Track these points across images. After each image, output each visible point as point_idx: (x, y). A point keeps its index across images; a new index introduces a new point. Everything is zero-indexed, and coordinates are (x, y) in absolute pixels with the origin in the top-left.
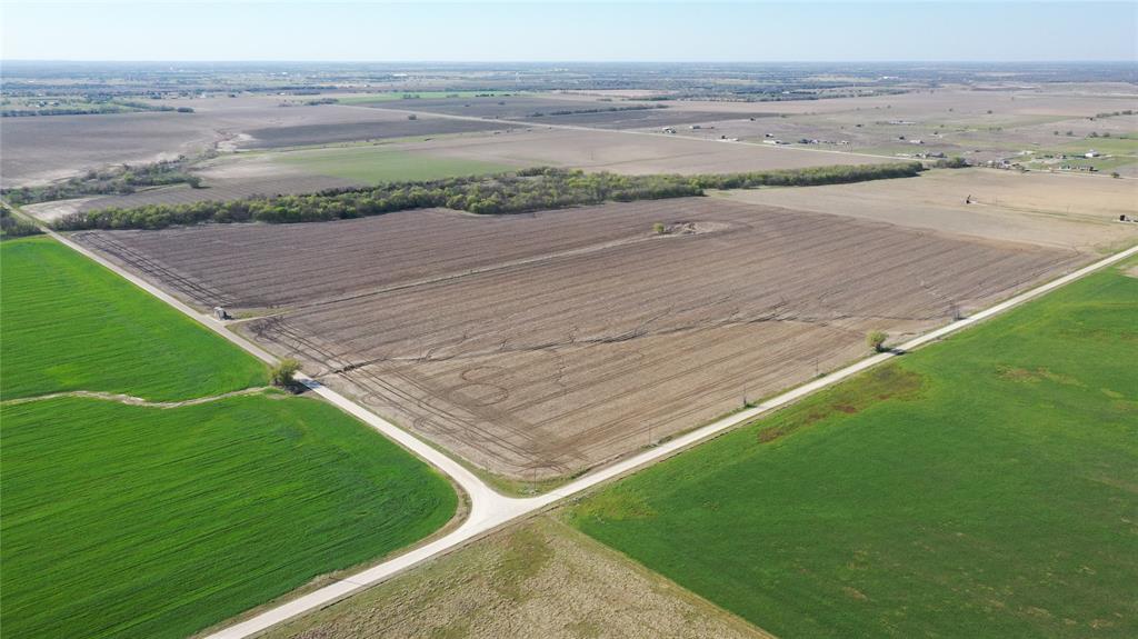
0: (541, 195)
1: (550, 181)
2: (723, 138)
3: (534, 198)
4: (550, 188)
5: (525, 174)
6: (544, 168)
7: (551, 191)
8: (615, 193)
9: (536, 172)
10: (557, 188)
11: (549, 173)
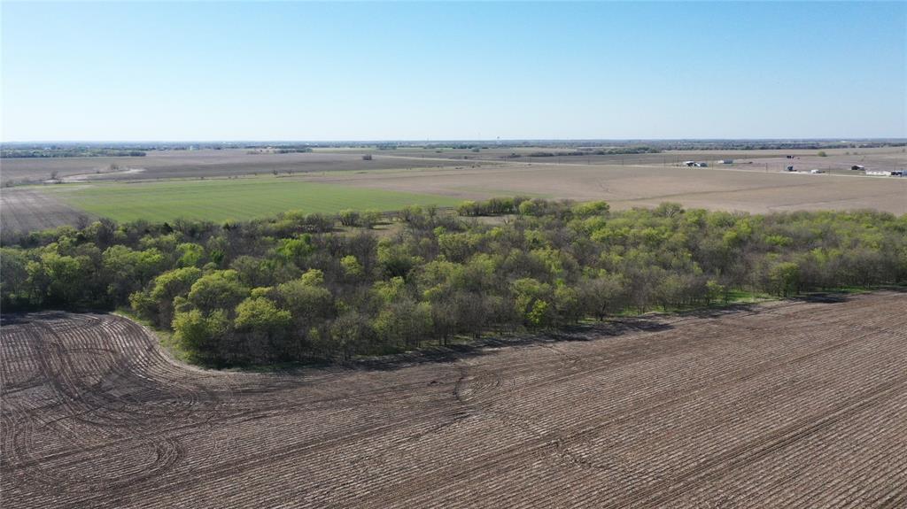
0: (504, 271)
1: (533, 227)
2: (791, 169)
3: (475, 285)
4: (536, 243)
5: (478, 211)
6: (518, 202)
7: (540, 254)
8: (778, 265)
9: (500, 209)
10: (557, 244)
11: (530, 210)
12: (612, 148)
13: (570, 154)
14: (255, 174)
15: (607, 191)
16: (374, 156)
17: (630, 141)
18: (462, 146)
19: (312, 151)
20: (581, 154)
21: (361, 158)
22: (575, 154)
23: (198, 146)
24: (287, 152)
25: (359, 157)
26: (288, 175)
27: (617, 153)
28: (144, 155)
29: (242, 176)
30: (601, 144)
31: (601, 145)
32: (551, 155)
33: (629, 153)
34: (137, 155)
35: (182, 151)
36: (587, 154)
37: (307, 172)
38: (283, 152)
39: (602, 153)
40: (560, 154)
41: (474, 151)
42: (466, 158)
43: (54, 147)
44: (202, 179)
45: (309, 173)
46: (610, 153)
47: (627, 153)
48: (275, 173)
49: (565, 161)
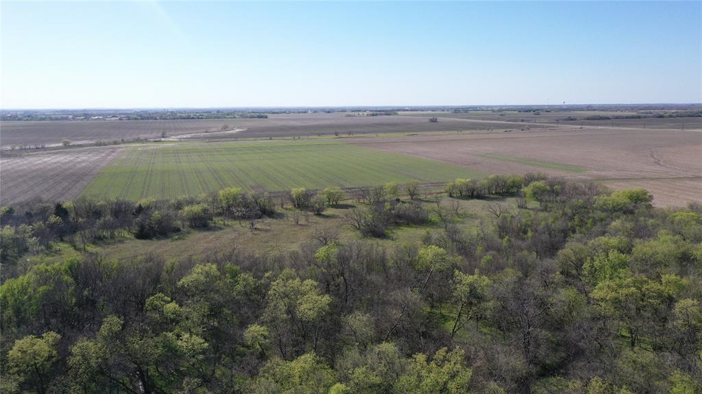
12: (673, 111)
13: (627, 117)
14: (319, 135)
15: (658, 163)
16: (439, 119)
17: (693, 105)
18: (527, 110)
19: (397, 114)
20: (639, 117)
21: (427, 120)
22: (633, 117)
23: (315, 111)
24: (376, 115)
25: (426, 120)
26: (347, 135)
27: (678, 116)
28: (266, 117)
29: (305, 137)
30: (663, 107)
31: (663, 109)
32: (608, 118)
33: (692, 116)
34: (261, 117)
35: (304, 114)
36: (645, 117)
37: (364, 133)
38: (373, 115)
39: (661, 117)
40: (617, 118)
41: (535, 114)
42: (522, 121)
43: (218, 111)
44: (271, 139)
45: (366, 135)
46: (671, 116)
47: (688, 116)
48: (336, 134)
49: (618, 125)
